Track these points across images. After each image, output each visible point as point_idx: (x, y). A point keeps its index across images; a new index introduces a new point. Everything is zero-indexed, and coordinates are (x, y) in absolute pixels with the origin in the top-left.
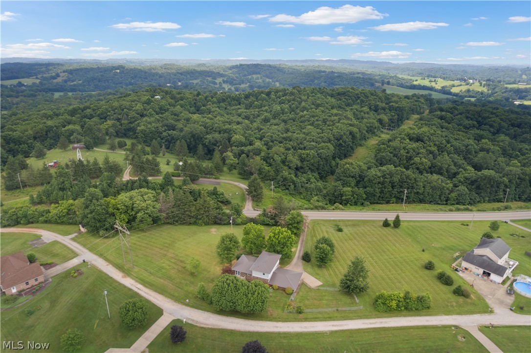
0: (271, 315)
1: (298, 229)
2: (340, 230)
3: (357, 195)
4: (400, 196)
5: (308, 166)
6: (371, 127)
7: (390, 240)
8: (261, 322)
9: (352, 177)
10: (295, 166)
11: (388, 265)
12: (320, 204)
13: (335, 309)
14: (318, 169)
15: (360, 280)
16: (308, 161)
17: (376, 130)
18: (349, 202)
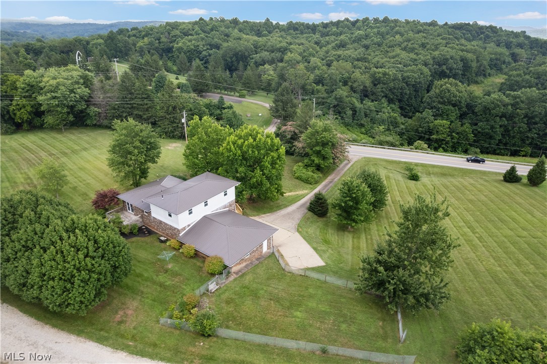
0: (120, 322)
1: (324, 158)
2: (414, 178)
3: (457, 133)
4: (542, 143)
5: (382, 92)
6: (497, 59)
7: (519, 204)
8: (73, 338)
9: (454, 105)
10: (362, 87)
11: (512, 248)
12: (390, 139)
13: (316, 347)
14: (400, 101)
15: (423, 269)
16: (384, 84)
17: (504, 66)
18: (443, 146)
